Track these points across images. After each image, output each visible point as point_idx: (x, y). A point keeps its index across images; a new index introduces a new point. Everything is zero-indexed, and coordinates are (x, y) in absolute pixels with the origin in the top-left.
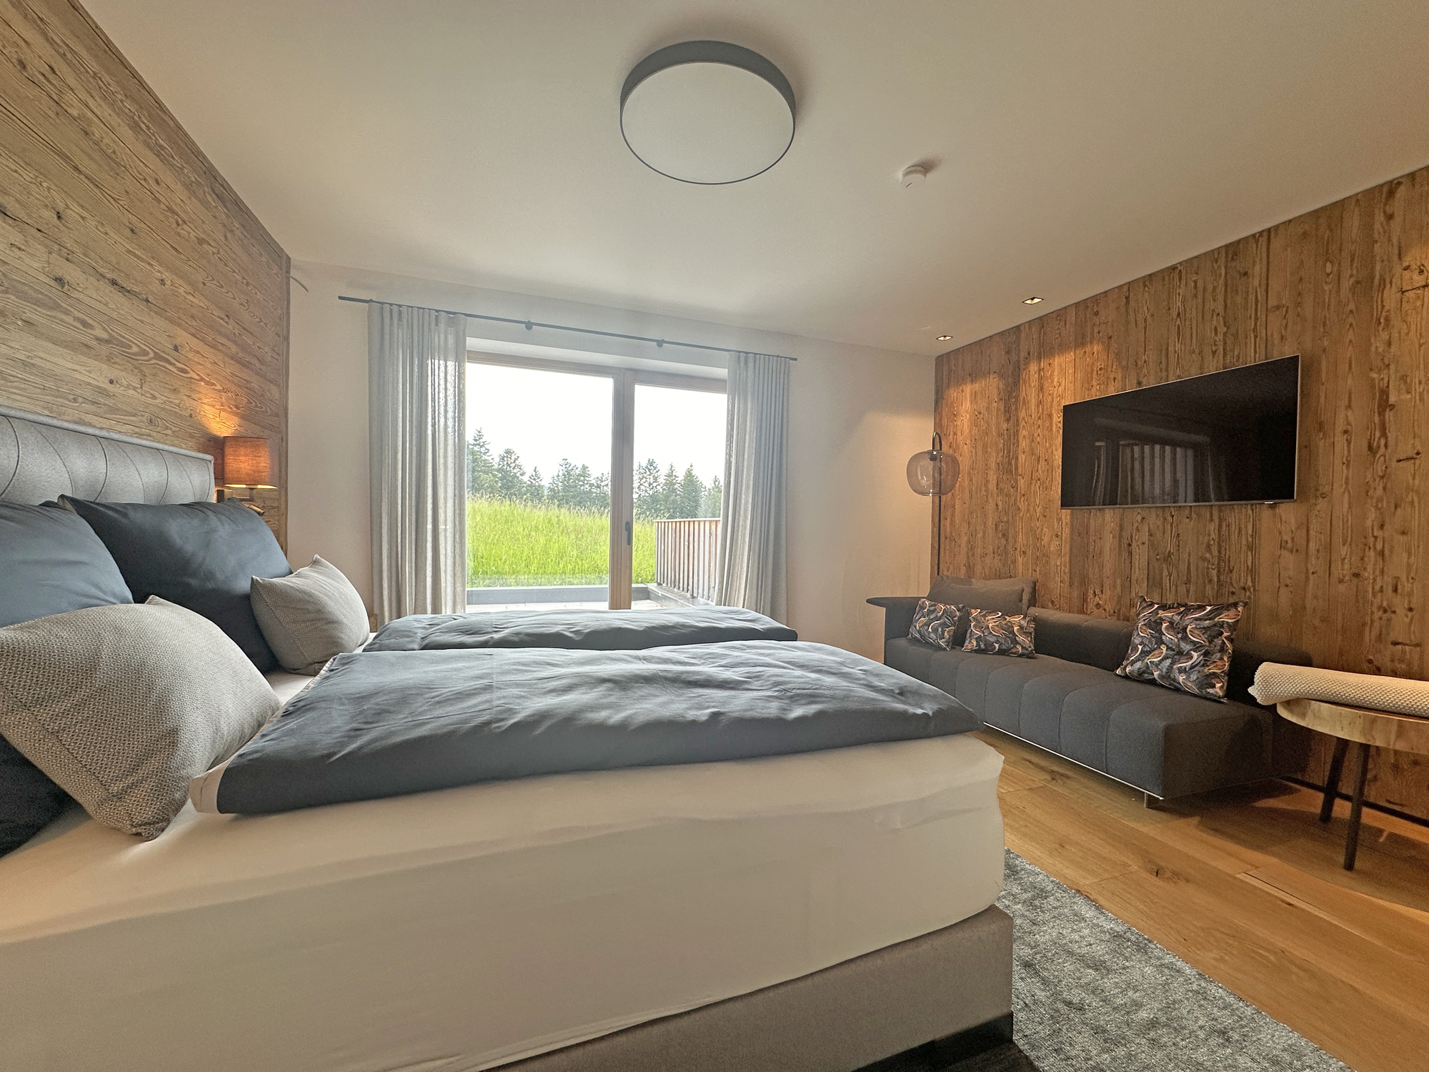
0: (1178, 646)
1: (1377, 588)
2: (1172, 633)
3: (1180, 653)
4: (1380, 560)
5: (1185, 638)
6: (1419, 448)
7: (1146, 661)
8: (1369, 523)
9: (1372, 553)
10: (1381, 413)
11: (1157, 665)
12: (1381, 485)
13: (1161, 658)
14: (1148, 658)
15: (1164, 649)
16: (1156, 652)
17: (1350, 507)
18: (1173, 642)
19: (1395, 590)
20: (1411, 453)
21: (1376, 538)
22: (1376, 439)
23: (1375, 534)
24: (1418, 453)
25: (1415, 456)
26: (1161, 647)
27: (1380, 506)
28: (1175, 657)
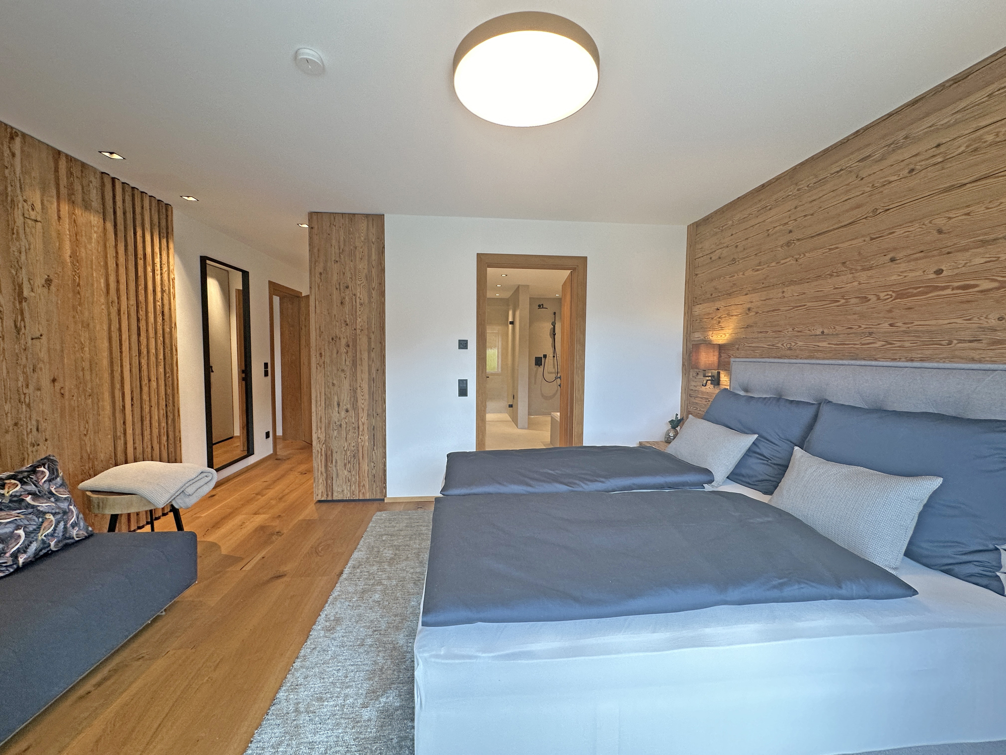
0: (59, 508)
1: (29, 430)
2: (45, 501)
3: (65, 513)
4: (28, 410)
5: (58, 499)
6: (41, 332)
7: (40, 538)
8: (20, 384)
9: (24, 406)
10: (20, 303)
11: (52, 535)
12: (25, 356)
13: (53, 526)
14: (40, 534)
15: (51, 517)
16: (45, 524)
17: (8, 372)
18: (53, 507)
19: (38, 430)
20: (38, 335)
21: (25, 394)
22: (19, 322)
23: (24, 392)
24: (41, 335)
25: (40, 337)
26: (47, 517)
27: (25, 370)
28: (65, 517)
